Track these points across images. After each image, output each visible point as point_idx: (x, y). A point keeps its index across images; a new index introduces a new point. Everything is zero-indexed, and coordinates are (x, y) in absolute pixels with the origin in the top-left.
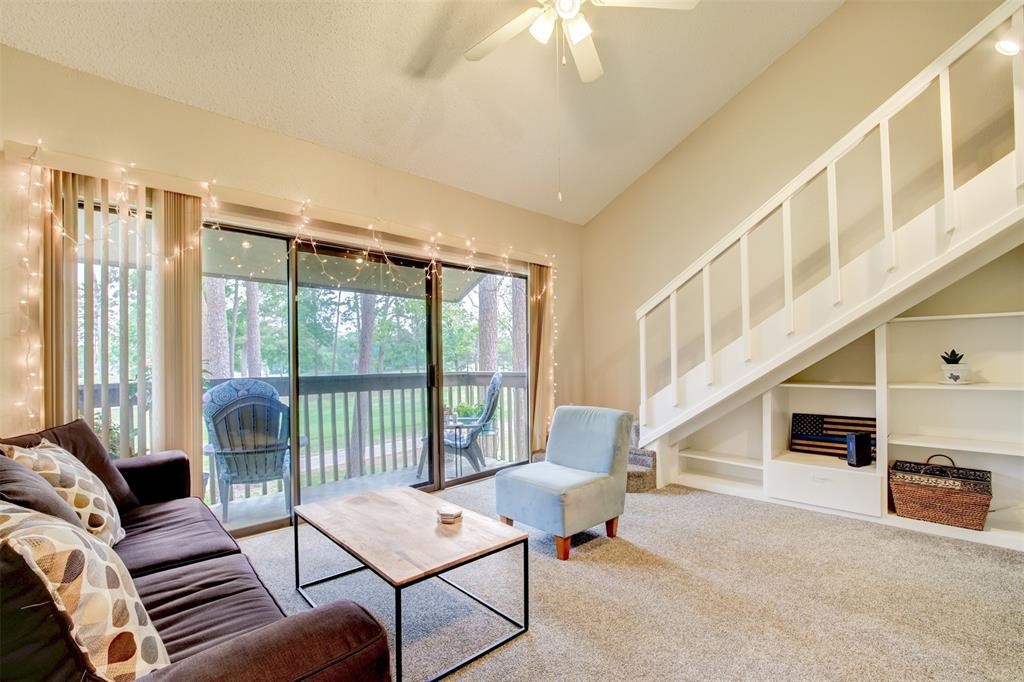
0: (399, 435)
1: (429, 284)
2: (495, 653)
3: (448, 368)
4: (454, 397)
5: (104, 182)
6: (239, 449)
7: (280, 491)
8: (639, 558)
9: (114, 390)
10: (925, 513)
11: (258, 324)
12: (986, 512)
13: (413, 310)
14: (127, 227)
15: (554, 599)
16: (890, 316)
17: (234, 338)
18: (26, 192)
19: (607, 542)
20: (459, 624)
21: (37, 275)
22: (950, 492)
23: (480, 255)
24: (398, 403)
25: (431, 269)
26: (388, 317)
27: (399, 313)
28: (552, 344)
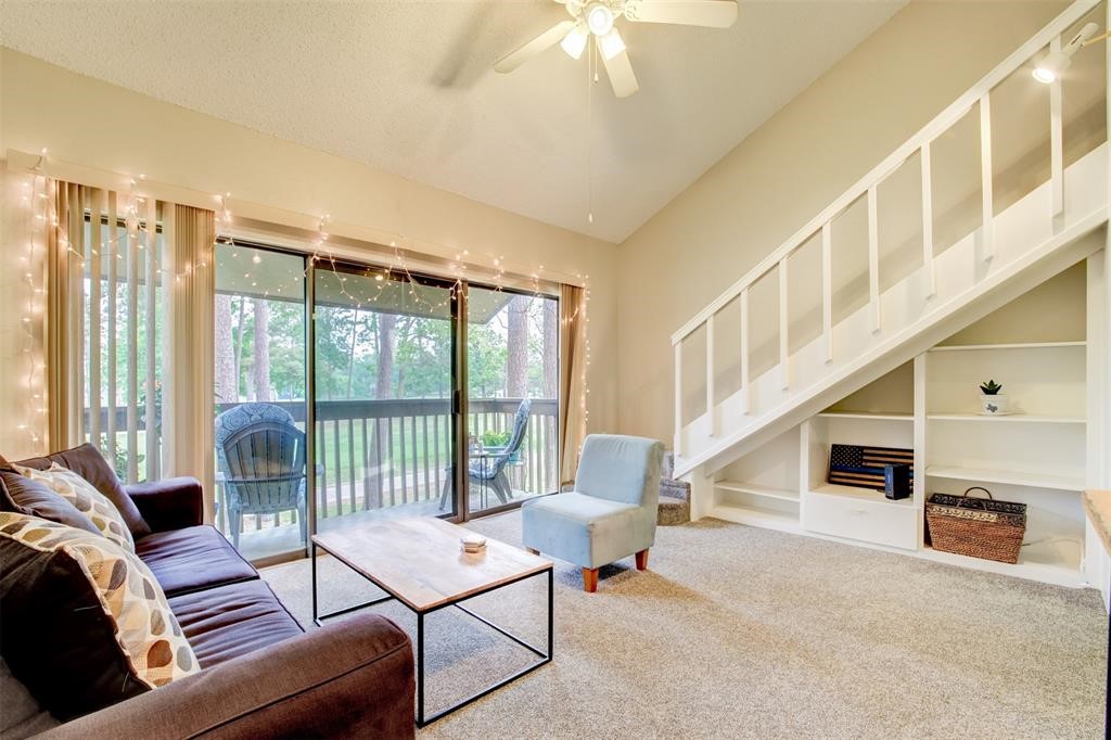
0: (421, 465)
1: (454, 305)
2: (518, 682)
3: (474, 393)
4: (479, 425)
5: (112, 194)
6: (251, 478)
7: (294, 522)
8: (668, 590)
9: (120, 413)
10: (960, 547)
11: (267, 345)
12: (1019, 545)
13: (437, 331)
14: (135, 242)
15: (580, 631)
16: (930, 345)
17: (239, 359)
18: (29, 204)
19: (636, 575)
20: (483, 653)
21: (42, 291)
22: (985, 525)
23: (508, 275)
24: (420, 431)
25: (456, 289)
26: (409, 338)
27: (421, 334)
28: (584, 371)
